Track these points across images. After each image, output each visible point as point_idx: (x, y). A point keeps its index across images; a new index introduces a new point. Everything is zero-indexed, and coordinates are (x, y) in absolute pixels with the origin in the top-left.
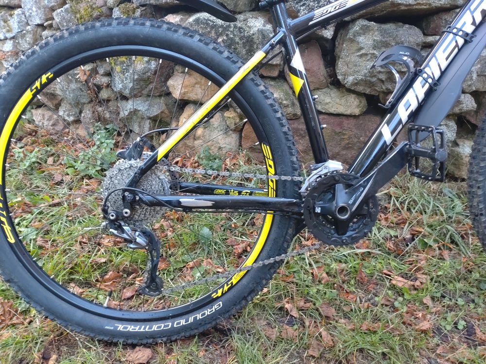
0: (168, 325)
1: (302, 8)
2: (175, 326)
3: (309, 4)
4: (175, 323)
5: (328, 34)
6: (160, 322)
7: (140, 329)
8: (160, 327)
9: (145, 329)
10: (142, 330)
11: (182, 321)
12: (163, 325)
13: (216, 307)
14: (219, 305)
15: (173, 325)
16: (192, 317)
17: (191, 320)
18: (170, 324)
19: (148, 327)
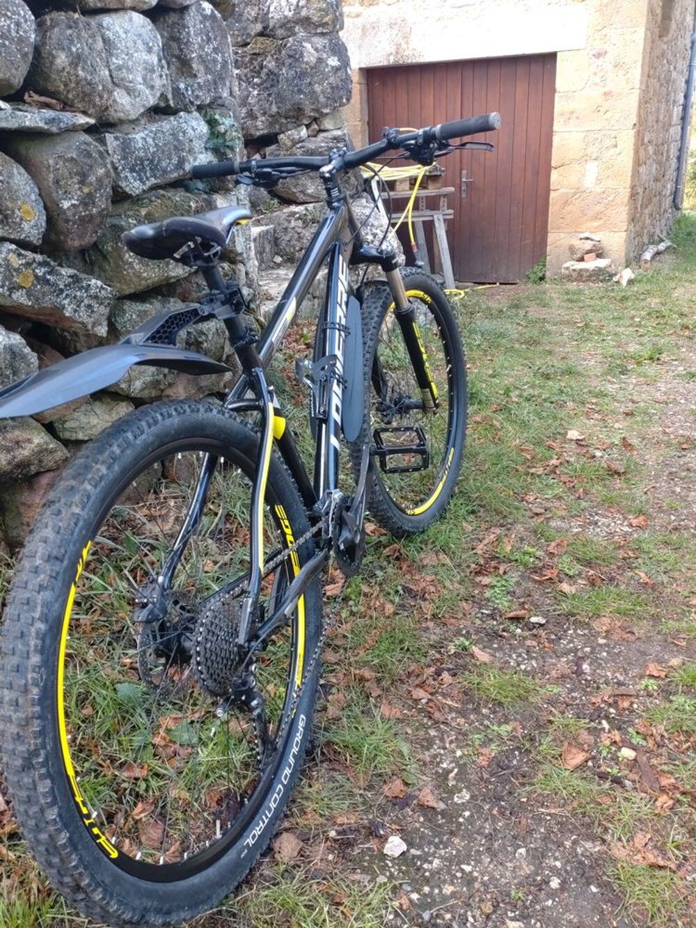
0: (280, 789)
1: (66, 302)
2: (285, 783)
3: (76, 296)
4: (283, 780)
5: (103, 331)
6: (269, 796)
7: (264, 822)
8: (276, 799)
9: (267, 817)
10: (266, 821)
11: (286, 771)
12: (276, 795)
13: (301, 725)
14: (303, 719)
15: (283, 785)
16: (291, 757)
17: (291, 760)
18: (280, 786)
19: (267, 812)
